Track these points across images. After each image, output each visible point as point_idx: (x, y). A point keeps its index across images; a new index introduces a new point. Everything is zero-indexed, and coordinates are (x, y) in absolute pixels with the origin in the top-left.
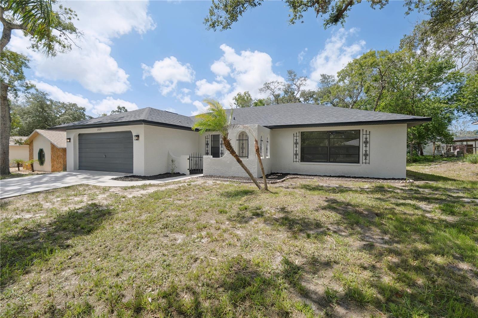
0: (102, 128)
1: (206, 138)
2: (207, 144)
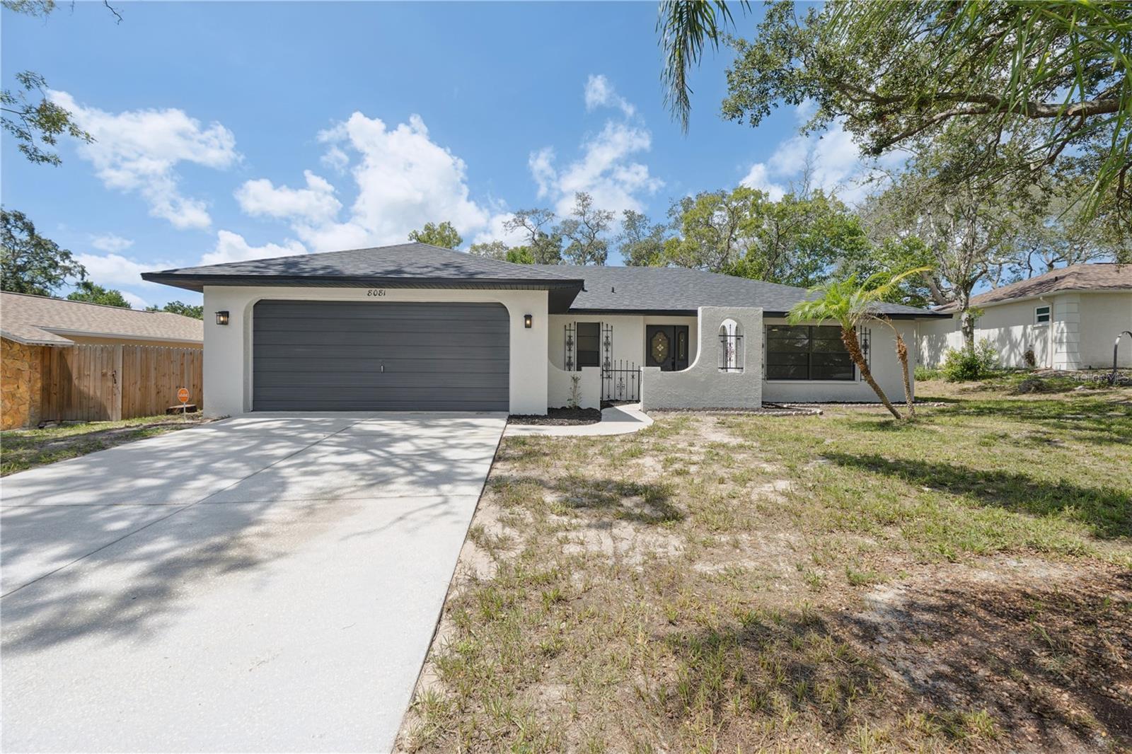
0: (387, 290)
1: (568, 328)
2: (570, 343)
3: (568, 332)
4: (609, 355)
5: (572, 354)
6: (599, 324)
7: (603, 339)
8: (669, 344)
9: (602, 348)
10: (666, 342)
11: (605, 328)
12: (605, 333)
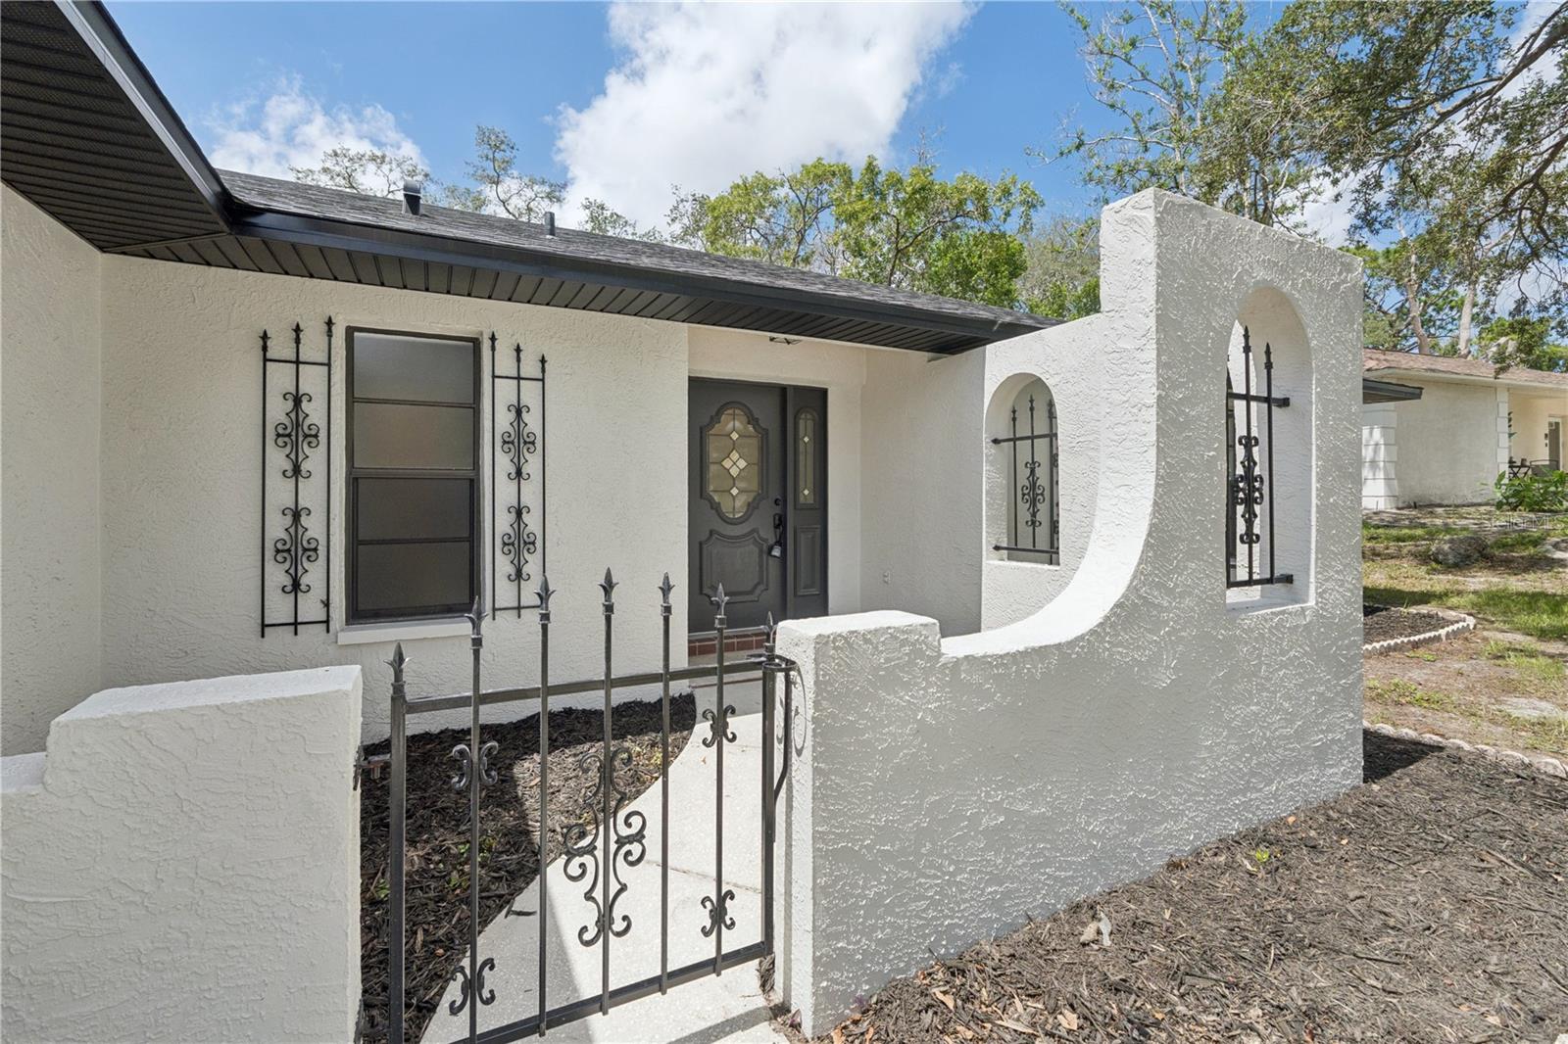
1: (280, 347)
2: (295, 434)
3: (281, 378)
4: (530, 495)
5: (311, 494)
6: (476, 342)
7: (496, 419)
8: (764, 449)
9: (496, 465)
10: (754, 442)
11: (505, 364)
12: (506, 391)
